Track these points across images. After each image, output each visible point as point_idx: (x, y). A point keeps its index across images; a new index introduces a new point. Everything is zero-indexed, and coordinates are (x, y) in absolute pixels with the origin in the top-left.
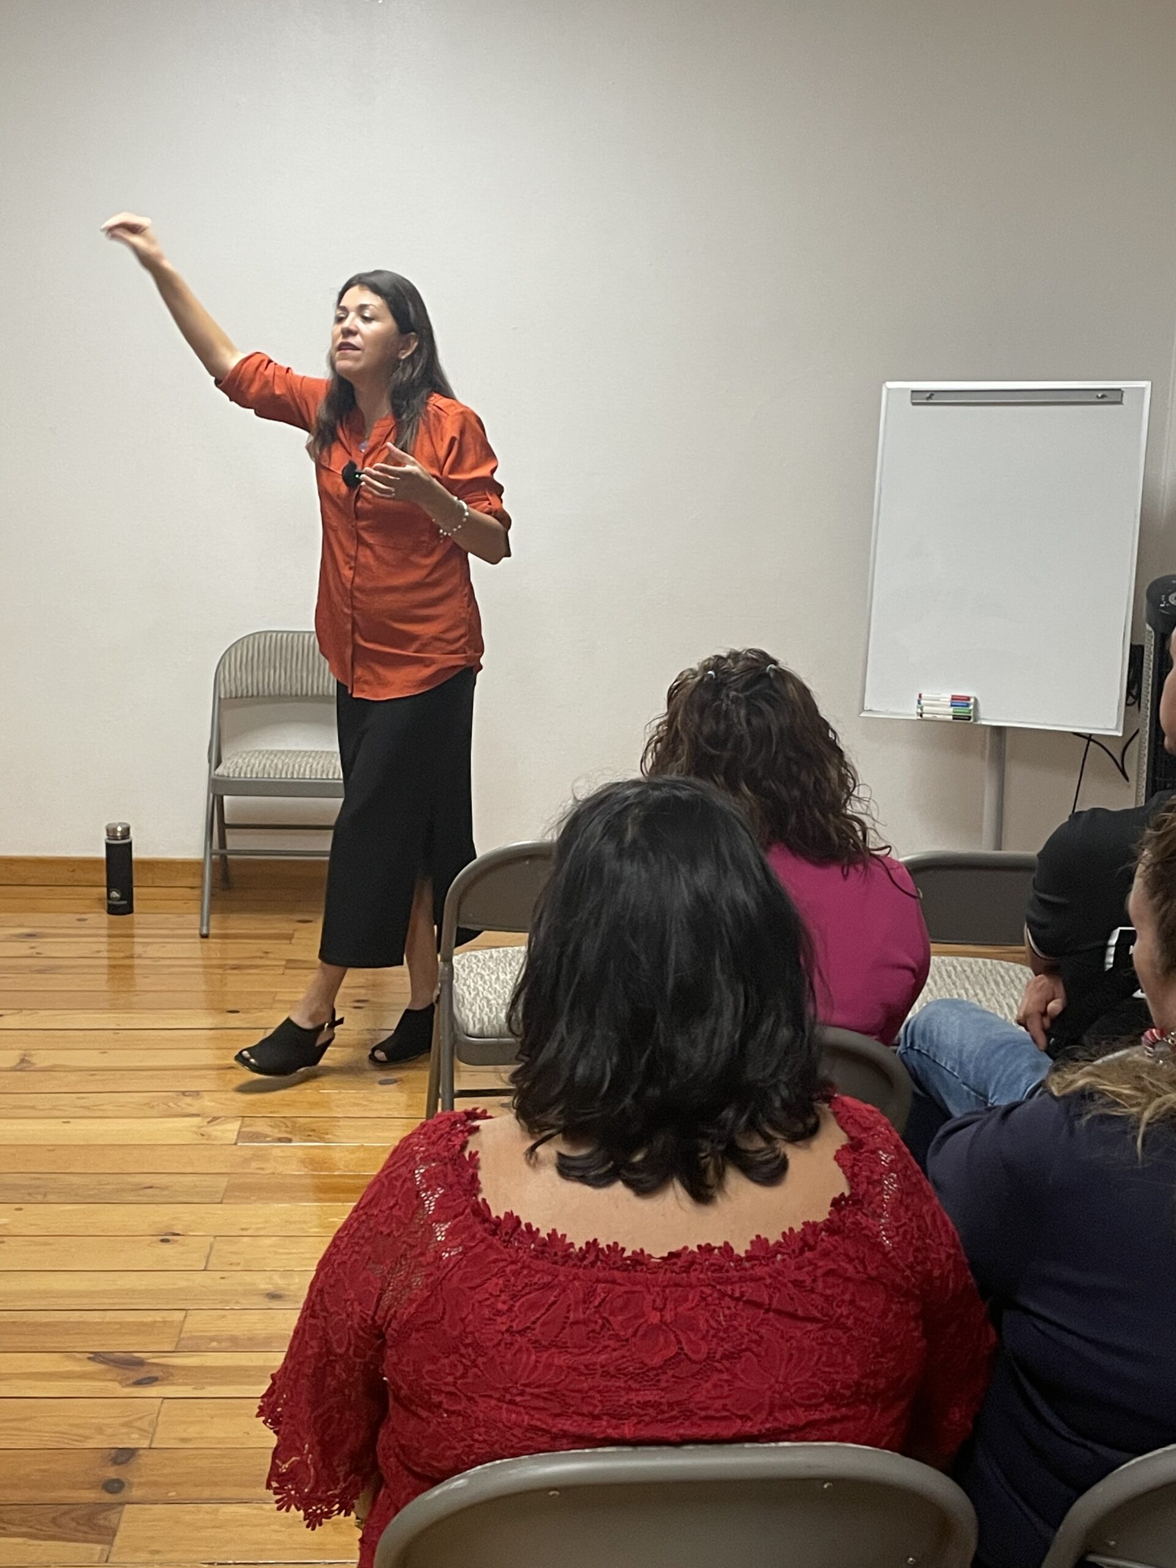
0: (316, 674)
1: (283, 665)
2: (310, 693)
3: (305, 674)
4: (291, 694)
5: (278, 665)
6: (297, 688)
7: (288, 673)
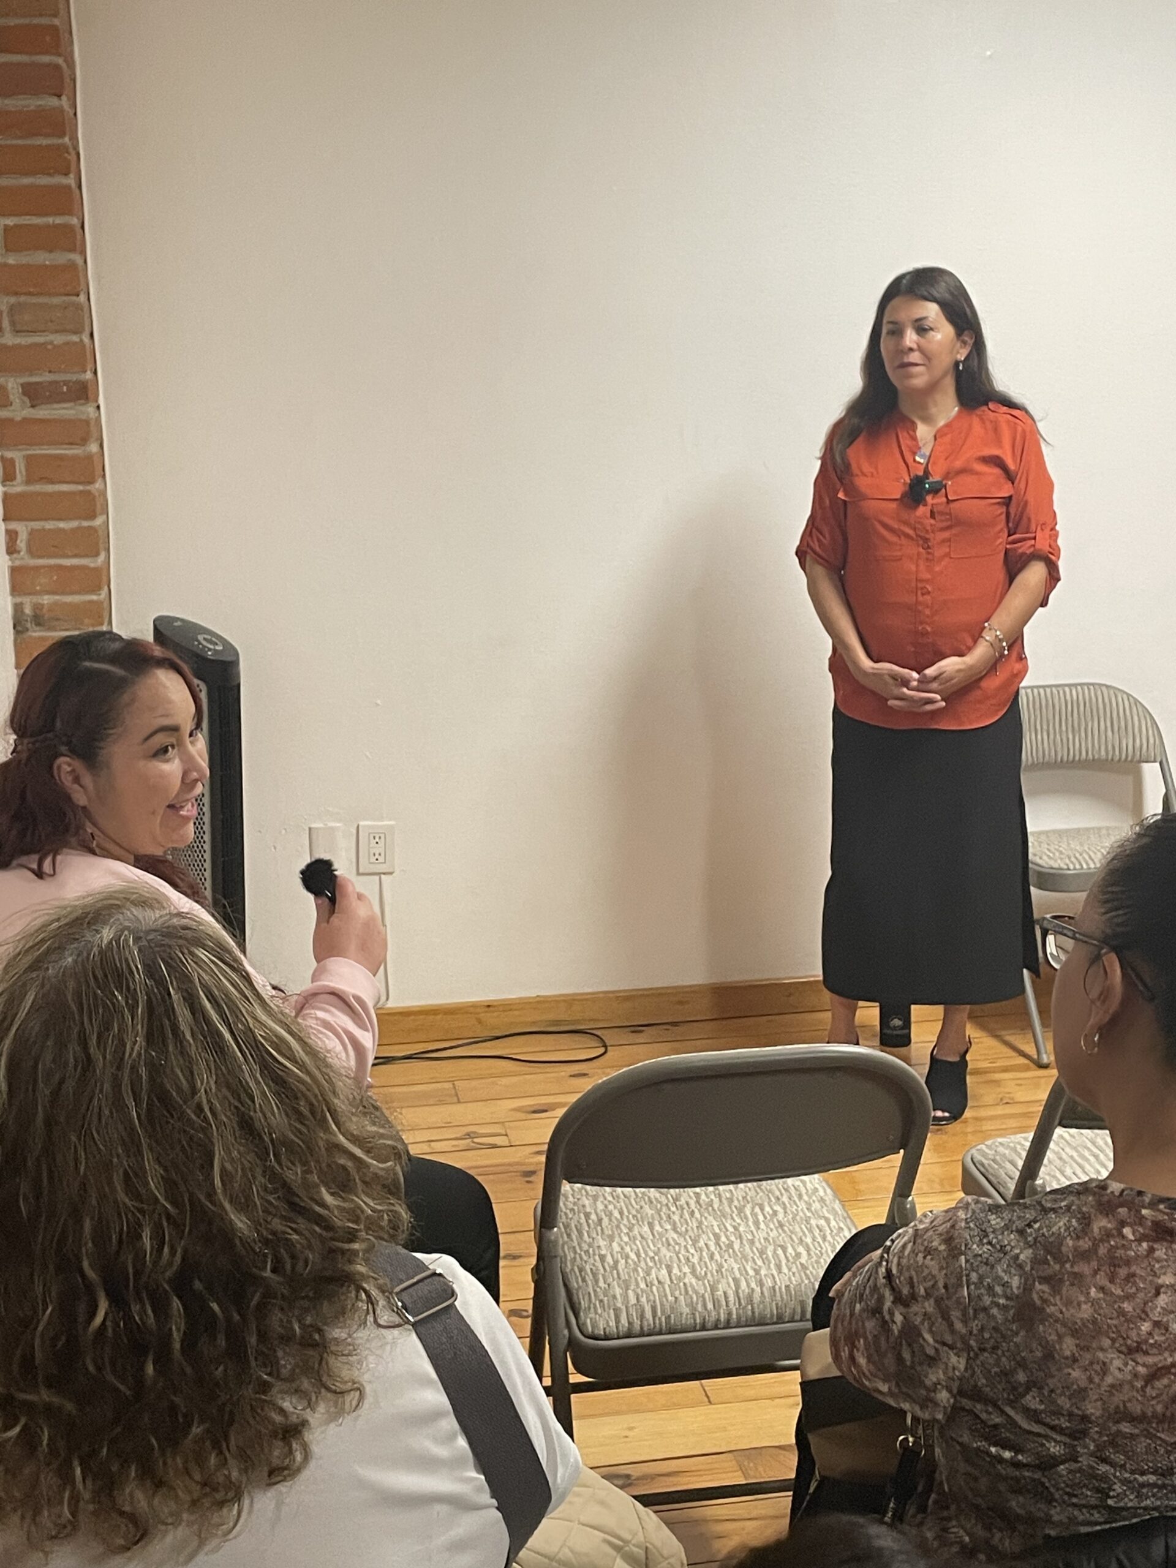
0: (1083, 735)
1: (1045, 727)
2: (1077, 758)
3: (1071, 736)
4: (1056, 762)
5: (1039, 727)
6: (1062, 754)
7: (1052, 737)
